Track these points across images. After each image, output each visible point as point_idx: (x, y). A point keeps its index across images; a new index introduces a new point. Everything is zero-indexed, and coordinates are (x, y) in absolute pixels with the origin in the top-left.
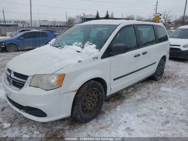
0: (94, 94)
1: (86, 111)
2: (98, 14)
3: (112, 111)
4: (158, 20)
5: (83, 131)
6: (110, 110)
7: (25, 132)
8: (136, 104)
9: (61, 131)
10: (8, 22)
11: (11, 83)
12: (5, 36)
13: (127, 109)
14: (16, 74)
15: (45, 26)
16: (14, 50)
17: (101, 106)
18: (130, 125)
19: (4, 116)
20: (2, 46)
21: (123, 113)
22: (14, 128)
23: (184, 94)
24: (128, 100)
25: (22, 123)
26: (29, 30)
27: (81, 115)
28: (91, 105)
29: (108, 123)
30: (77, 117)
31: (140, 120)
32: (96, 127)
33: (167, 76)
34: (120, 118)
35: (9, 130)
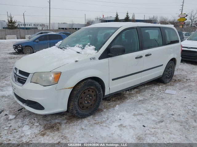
0: (91, 92)
1: (83, 107)
2: (117, 16)
3: (110, 110)
4: (184, 21)
5: (78, 125)
6: (109, 109)
7: (27, 123)
8: (135, 105)
9: (58, 124)
10: (28, 25)
11: (17, 79)
12: (24, 38)
13: (125, 108)
14: (21, 72)
15: (63, 29)
16: (29, 52)
17: (99, 104)
18: (124, 122)
19: (11, 110)
20: (18, 48)
21: (120, 112)
22: (17, 120)
23: (189, 96)
24: (129, 100)
25: (26, 116)
26: (47, 33)
27: (77, 110)
28: (88, 102)
29: (104, 119)
30: (73, 112)
31: (135, 118)
32: (91, 123)
33: (177, 79)
34: (116, 116)
35: (14, 121)
